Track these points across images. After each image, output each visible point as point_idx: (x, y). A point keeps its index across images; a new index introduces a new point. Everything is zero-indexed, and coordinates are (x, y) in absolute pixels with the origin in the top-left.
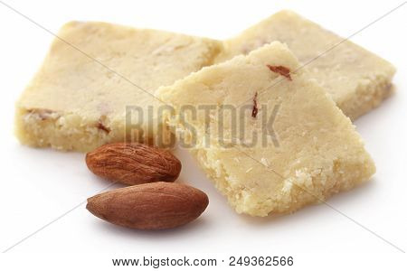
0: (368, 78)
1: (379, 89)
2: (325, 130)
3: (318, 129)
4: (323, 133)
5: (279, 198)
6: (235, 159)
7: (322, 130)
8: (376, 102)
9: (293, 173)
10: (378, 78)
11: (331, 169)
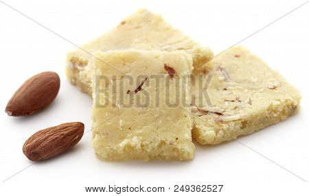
0: (279, 100)
1: (286, 109)
2: (170, 119)
3: (166, 117)
4: (168, 120)
5: (115, 148)
6: (107, 113)
7: (168, 118)
8: (283, 117)
9: (132, 137)
10: (287, 101)
11: (157, 144)
